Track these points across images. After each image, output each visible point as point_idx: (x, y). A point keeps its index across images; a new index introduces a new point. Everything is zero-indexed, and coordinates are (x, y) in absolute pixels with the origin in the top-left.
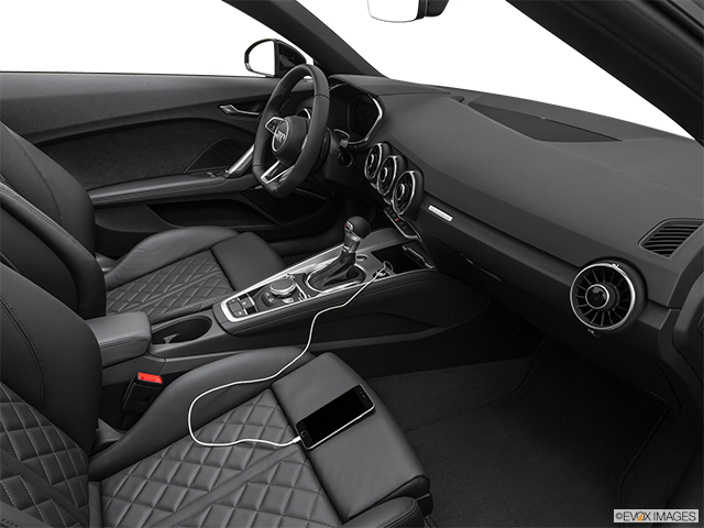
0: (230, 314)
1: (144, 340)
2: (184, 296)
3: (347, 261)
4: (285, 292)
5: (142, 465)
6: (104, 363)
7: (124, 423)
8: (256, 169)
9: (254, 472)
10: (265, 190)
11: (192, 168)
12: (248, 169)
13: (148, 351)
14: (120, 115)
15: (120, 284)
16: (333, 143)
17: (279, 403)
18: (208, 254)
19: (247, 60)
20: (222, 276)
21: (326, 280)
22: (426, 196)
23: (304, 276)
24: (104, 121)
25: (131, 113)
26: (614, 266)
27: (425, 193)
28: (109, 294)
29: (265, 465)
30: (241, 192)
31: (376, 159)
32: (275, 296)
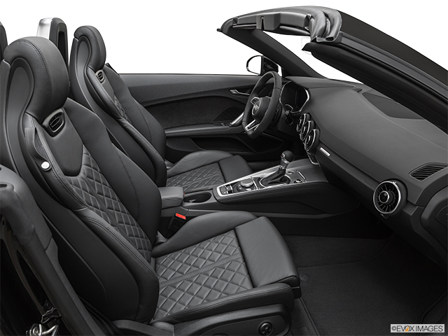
0: (220, 193)
1: (180, 199)
2: (202, 184)
3: (281, 173)
4: (248, 185)
5: (173, 254)
6: (163, 207)
7: (168, 236)
8: (243, 123)
9: (220, 263)
10: (246, 134)
11: (214, 120)
12: (240, 123)
13: (181, 205)
14: (182, 94)
15: (174, 175)
16: (283, 111)
17: (237, 236)
18: (217, 164)
19: (247, 66)
20: (221, 176)
21: (269, 182)
22: (319, 143)
23: (259, 179)
24: (175, 97)
25: (187, 93)
26: (394, 183)
27: (320, 141)
28: (168, 180)
29: (225, 262)
30: (237, 134)
31: (302, 122)
32: (243, 187)
